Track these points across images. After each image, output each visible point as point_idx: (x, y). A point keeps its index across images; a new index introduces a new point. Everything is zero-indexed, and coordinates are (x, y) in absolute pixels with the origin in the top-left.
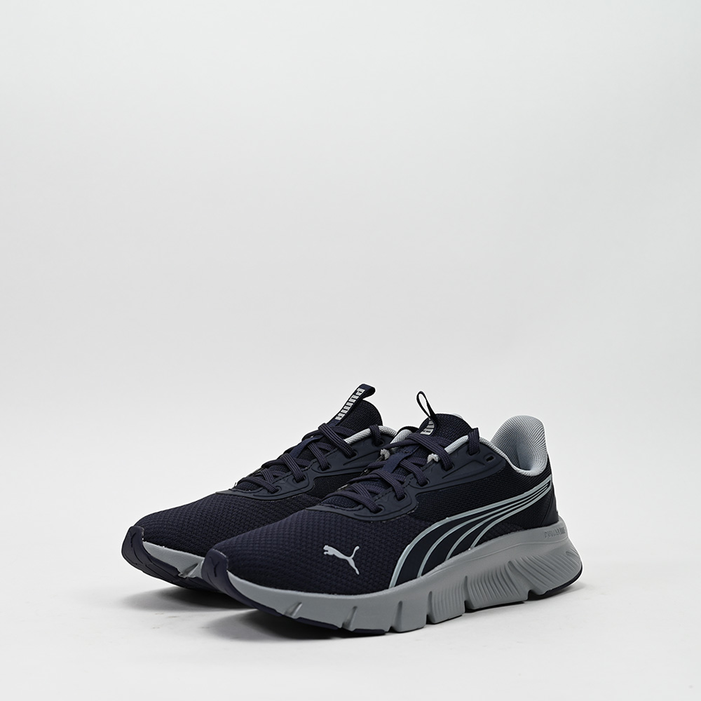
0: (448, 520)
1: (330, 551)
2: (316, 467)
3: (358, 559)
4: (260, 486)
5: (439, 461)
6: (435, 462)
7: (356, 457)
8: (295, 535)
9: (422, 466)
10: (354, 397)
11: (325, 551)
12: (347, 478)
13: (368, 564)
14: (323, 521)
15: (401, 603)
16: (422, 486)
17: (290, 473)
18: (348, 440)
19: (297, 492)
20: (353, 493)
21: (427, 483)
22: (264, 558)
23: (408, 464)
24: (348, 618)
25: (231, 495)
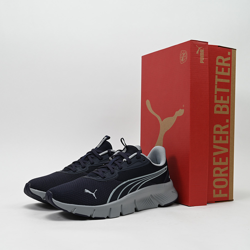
0: (128, 181)
1: (87, 191)
2: (89, 163)
3: (96, 194)
4: (71, 170)
5: (126, 161)
6: (125, 161)
7: (103, 160)
8: (75, 186)
9: (121, 163)
10: (103, 140)
11: (85, 191)
12: (97, 167)
13: (100, 195)
14: (85, 181)
15: (111, 209)
16: (120, 169)
17: (81, 165)
18: (100, 154)
19: (82, 172)
20: (97, 172)
21: (122, 168)
22: (64, 193)
23: (116, 162)
24: (92, 213)
25: (61, 173)
